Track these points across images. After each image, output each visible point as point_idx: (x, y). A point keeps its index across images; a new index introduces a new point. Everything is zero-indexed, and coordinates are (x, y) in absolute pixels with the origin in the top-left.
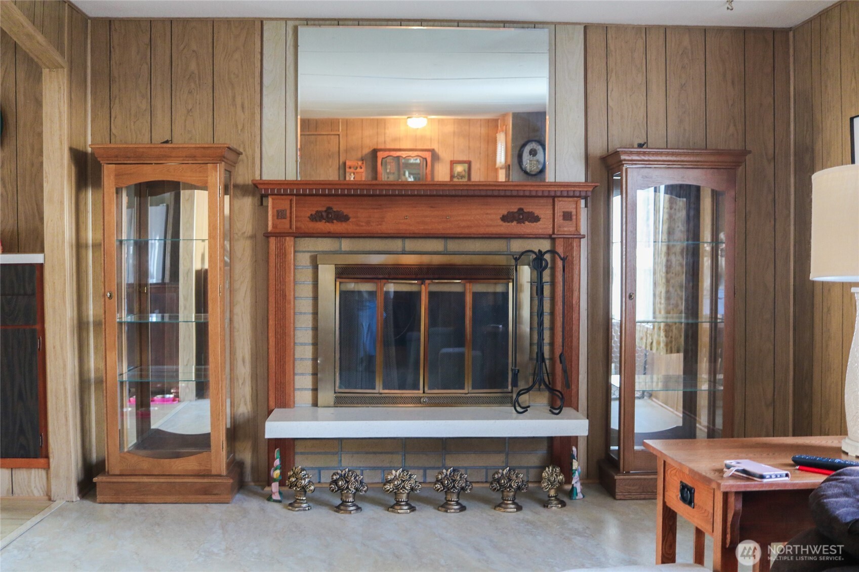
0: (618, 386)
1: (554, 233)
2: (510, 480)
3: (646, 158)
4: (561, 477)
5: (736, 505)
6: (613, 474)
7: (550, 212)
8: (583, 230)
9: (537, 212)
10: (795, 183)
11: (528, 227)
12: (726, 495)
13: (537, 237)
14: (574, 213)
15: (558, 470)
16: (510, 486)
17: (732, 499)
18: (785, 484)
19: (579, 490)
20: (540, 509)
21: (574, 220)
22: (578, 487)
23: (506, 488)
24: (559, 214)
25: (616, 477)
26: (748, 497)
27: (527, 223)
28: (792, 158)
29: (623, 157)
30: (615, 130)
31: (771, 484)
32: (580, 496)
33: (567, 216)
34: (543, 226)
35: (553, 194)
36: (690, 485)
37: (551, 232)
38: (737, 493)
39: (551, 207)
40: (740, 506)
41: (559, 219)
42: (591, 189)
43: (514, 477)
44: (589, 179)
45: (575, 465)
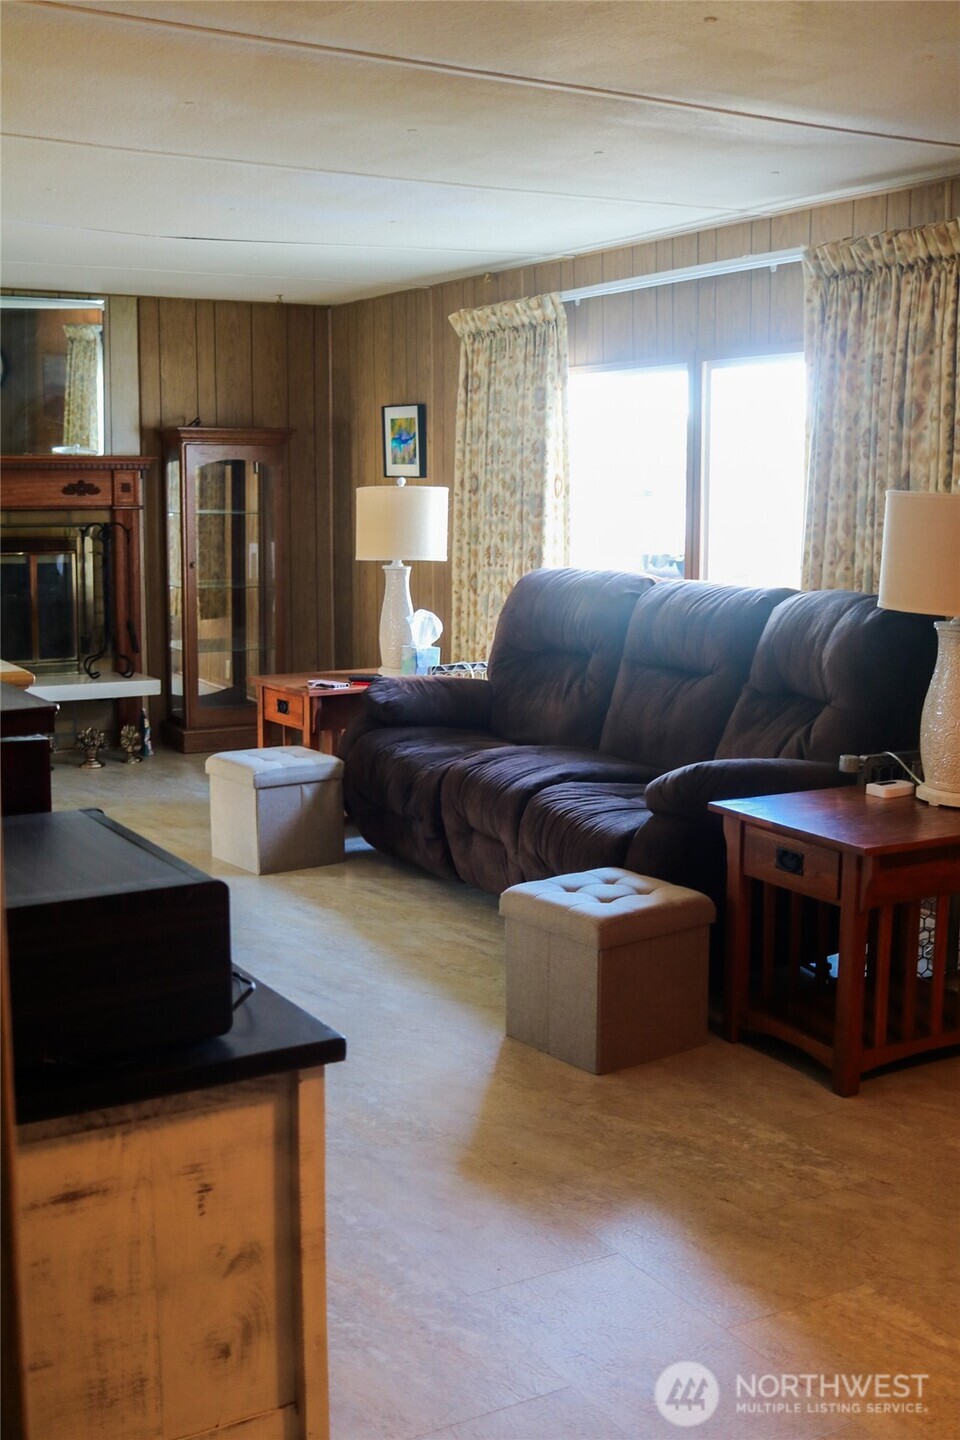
0: (181, 649)
1: (113, 504)
2: (93, 739)
3: (204, 436)
4: (137, 735)
5: (317, 705)
6: (180, 730)
7: (109, 484)
8: (141, 502)
9: (97, 484)
10: (334, 454)
11: (87, 500)
12: (311, 699)
13: (97, 508)
14: (132, 485)
15: (134, 728)
16: (94, 744)
17: (315, 702)
18: (346, 690)
19: (150, 747)
20: (120, 764)
21: (132, 492)
22: (149, 744)
23: (90, 747)
24: (118, 486)
25: (185, 733)
26: (325, 700)
27: (87, 495)
28: (331, 431)
29: (183, 435)
30: (167, 402)
31: (337, 691)
32: (151, 753)
33: (126, 488)
34: (102, 499)
35: (113, 467)
36: (285, 700)
37: (110, 503)
38: (319, 697)
39: (109, 479)
40: (320, 705)
41: (118, 492)
42: (149, 462)
43: (96, 736)
44: (144, 453)
45: (147, 724)
